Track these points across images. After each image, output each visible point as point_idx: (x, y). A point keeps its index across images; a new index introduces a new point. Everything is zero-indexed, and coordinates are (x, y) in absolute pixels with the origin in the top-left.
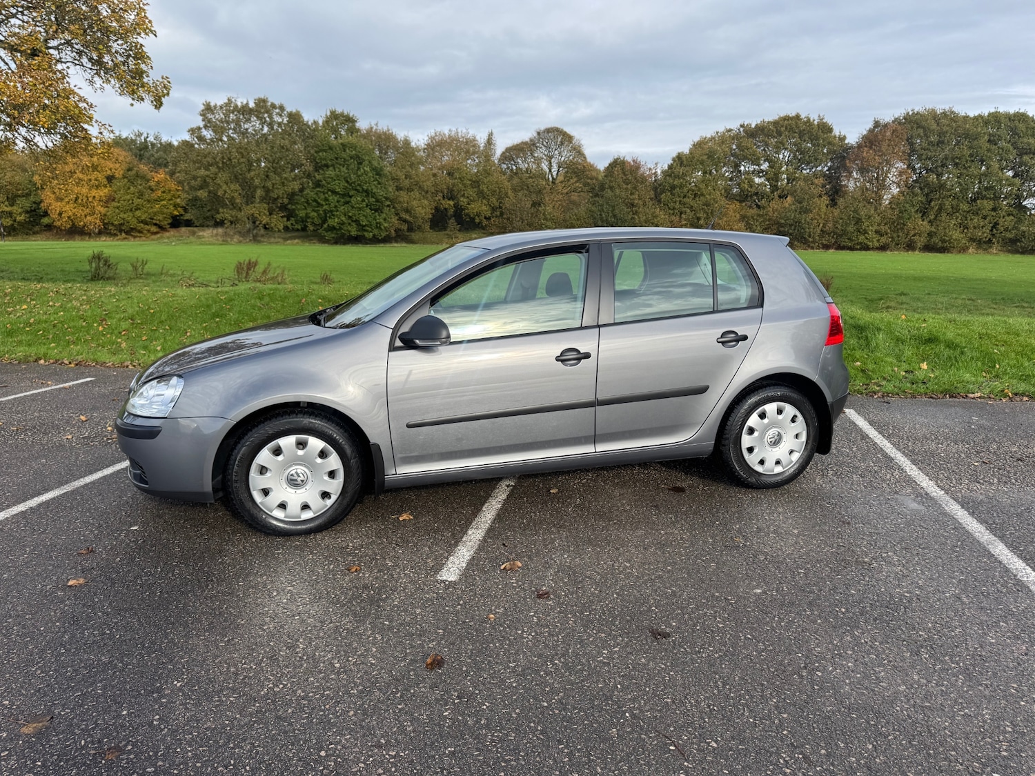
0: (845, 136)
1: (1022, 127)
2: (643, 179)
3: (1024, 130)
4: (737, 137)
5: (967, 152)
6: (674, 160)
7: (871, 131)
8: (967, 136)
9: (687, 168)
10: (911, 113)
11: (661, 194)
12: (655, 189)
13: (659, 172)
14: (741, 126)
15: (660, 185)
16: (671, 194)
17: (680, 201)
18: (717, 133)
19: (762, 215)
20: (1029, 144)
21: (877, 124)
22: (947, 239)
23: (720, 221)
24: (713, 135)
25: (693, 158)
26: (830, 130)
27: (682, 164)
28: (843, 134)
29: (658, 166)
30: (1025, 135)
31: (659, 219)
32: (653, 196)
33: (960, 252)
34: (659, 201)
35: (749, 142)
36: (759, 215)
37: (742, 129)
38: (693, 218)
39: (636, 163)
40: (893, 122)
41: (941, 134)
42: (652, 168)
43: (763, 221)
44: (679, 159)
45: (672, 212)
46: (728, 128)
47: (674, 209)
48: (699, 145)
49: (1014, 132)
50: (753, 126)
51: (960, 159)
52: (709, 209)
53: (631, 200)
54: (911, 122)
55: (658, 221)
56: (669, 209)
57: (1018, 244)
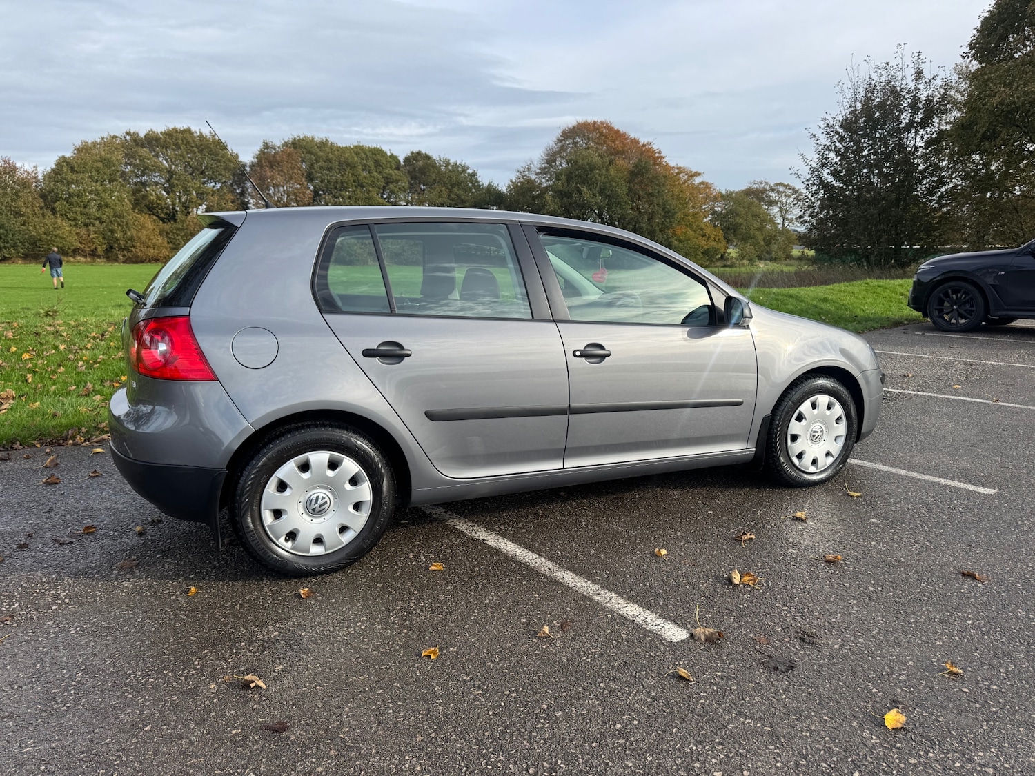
0: (237, 154)
1: (383, 160)
2: (25, 184)
3: (385, 162)
4: (124, 145)
5: (352, 179)
6: (58, 164)
7: (262, 152)
8: (348, 165)
9: (81, 175)
10: (297, 139)
11: (55, 202)
12: (43, 196)
13: (40, 176)
14: (128, 134)
15: (50, 192)
16: (67, 203)
17: (81, 211)
18: (103, 138)
19: (183, 229)
20: (391, 175)
21: (266, 146)
22: (353, 253)
23: (139, 235)
24: (99, 140)
25: (86, 163)
26: (224, 147)
27: (72, 169)
28: (235, 151)
29: (38, 169)
30: (386, 167)
31: (63, 230)
32: (43, 205)
33: (364, 264)
34: (54, 211)
35: (144, 152)
36: (178, 229)
37: (128, 138)
38: (104, 231)
39: (9, 164)
40: (283, 145)
41: (329, 160)
42: (30, 171)
43: (184, 235)
44: (63, 163)
45: (73, 223)
46: (112, 135)
47: (75, 219)
48: (83, 150)
49: (377, 164)
50: (142, 135)
51: (347, 183)
52: (123, 222)
53: (15, 207)
54: (301, 147)
55: (63, 233)
56: (69, 219)
57: (402, 257)
